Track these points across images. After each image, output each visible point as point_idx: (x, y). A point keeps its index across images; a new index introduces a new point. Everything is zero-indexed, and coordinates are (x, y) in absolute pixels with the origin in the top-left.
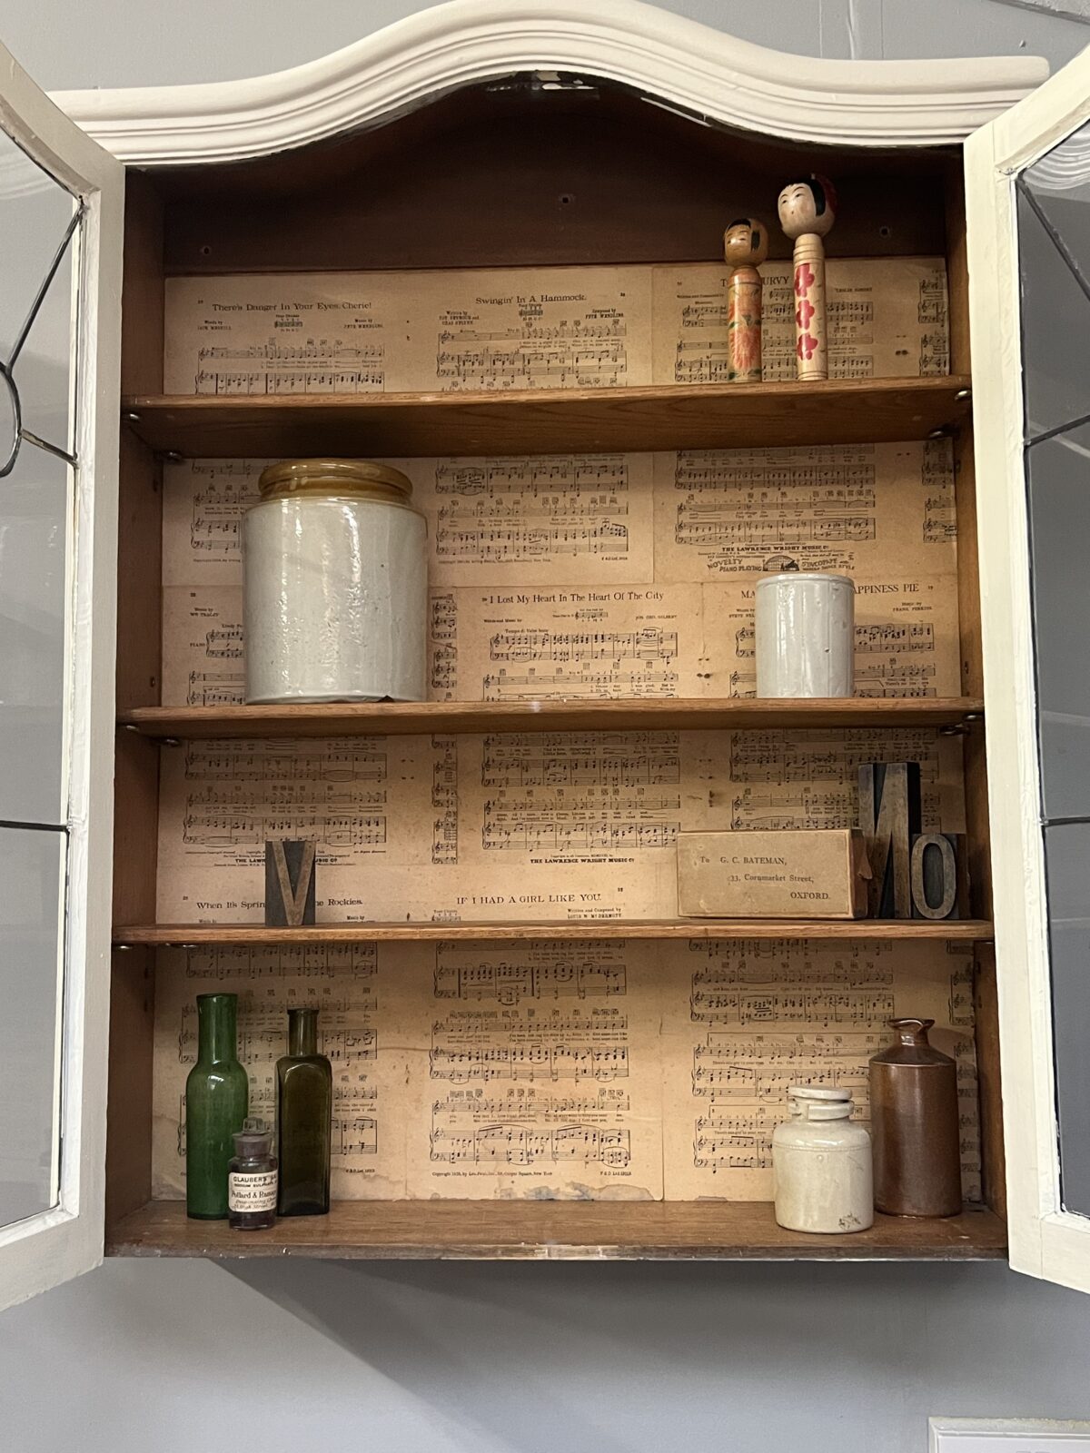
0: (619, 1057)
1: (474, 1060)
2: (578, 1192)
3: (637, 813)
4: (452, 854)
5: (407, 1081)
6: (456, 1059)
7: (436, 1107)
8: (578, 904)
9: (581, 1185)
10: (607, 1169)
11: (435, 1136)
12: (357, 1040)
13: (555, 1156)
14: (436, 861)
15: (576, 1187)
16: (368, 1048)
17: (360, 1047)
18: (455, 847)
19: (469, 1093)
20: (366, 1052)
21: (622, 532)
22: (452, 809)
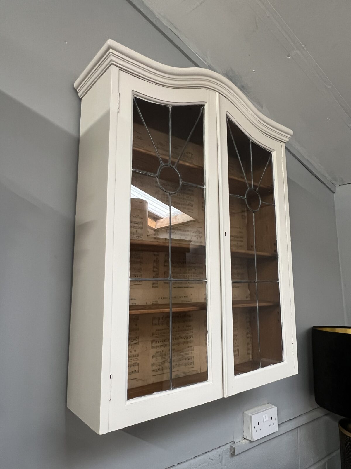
0: (192, 337)
1: (161, 342)
2: (184, 374)
3: (195, 275)
4: (157, 285)
5: (146, 350)
6: (157, 342)
7: (153, 357)
8: (183, 299)
9: (185, 372)
10: (190, 367)
11: (153, 365)
12: (134, 340)
13: (179, 365)
14: (153, 287)
15: (184, 373)
16: (137, 342)
17: (135, 342)
18: (157, 284)
19: (160, 352)
20: (136, 343)
21: (192, 206)
22: (157, 273)
